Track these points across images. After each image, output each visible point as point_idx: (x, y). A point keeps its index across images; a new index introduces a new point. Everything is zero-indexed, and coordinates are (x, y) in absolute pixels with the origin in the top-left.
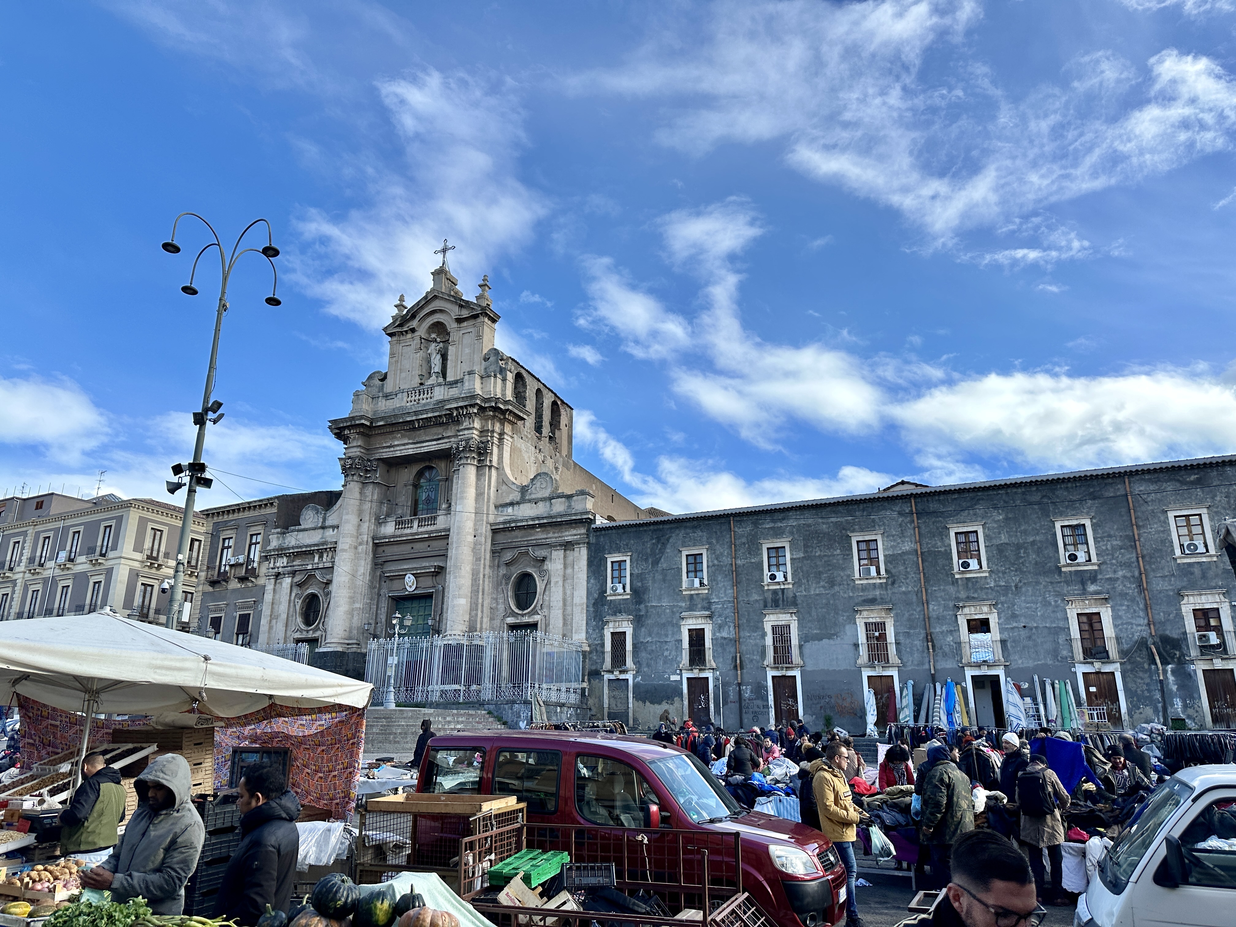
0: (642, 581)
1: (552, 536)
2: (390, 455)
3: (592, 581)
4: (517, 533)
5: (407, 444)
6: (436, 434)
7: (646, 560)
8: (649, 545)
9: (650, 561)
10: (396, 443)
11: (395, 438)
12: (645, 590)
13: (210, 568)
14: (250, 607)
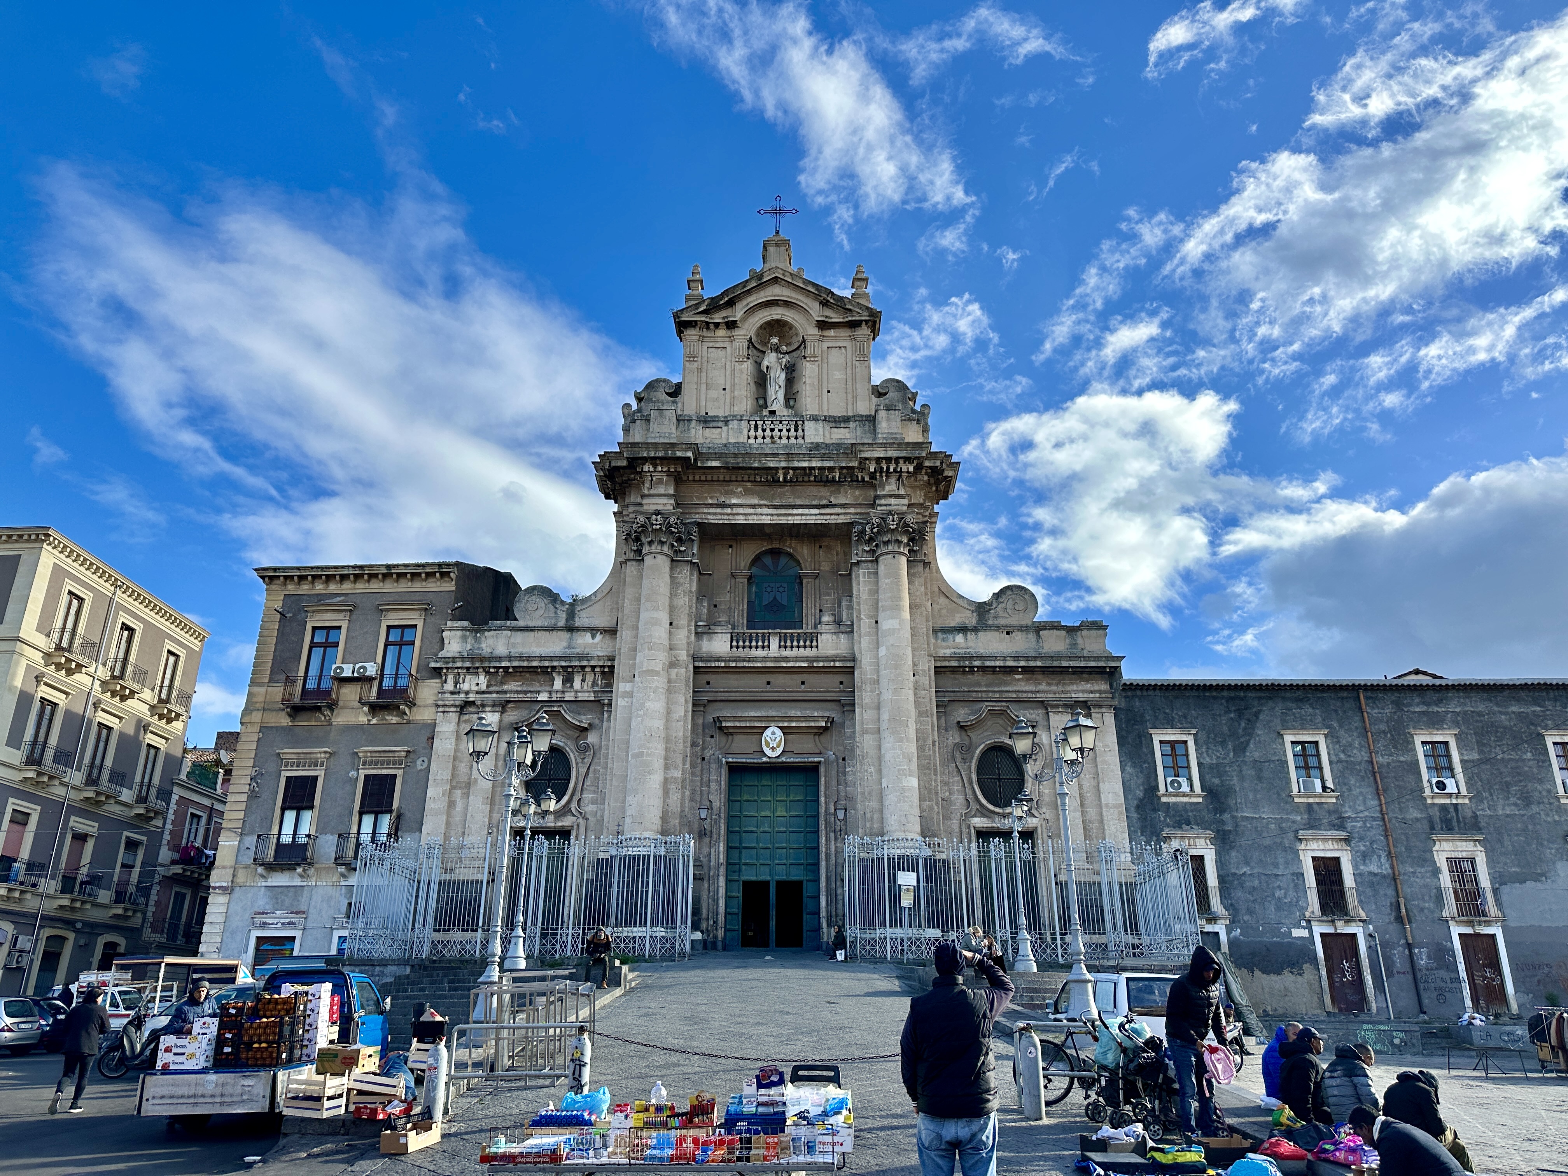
0: (1220, 775)
1: (1047, 689)
2: (724, 520)
3: (1128, 769)
4: (977, 677)
5: (760, 506)
6: (815, 497)
7: (1223, 743)
8: (1224, 720)
9: (1230, 745)
10: (734, 501)
11: (733, 493)
12: (1229, 791)
13: (289, 681)
14: (396, 763)
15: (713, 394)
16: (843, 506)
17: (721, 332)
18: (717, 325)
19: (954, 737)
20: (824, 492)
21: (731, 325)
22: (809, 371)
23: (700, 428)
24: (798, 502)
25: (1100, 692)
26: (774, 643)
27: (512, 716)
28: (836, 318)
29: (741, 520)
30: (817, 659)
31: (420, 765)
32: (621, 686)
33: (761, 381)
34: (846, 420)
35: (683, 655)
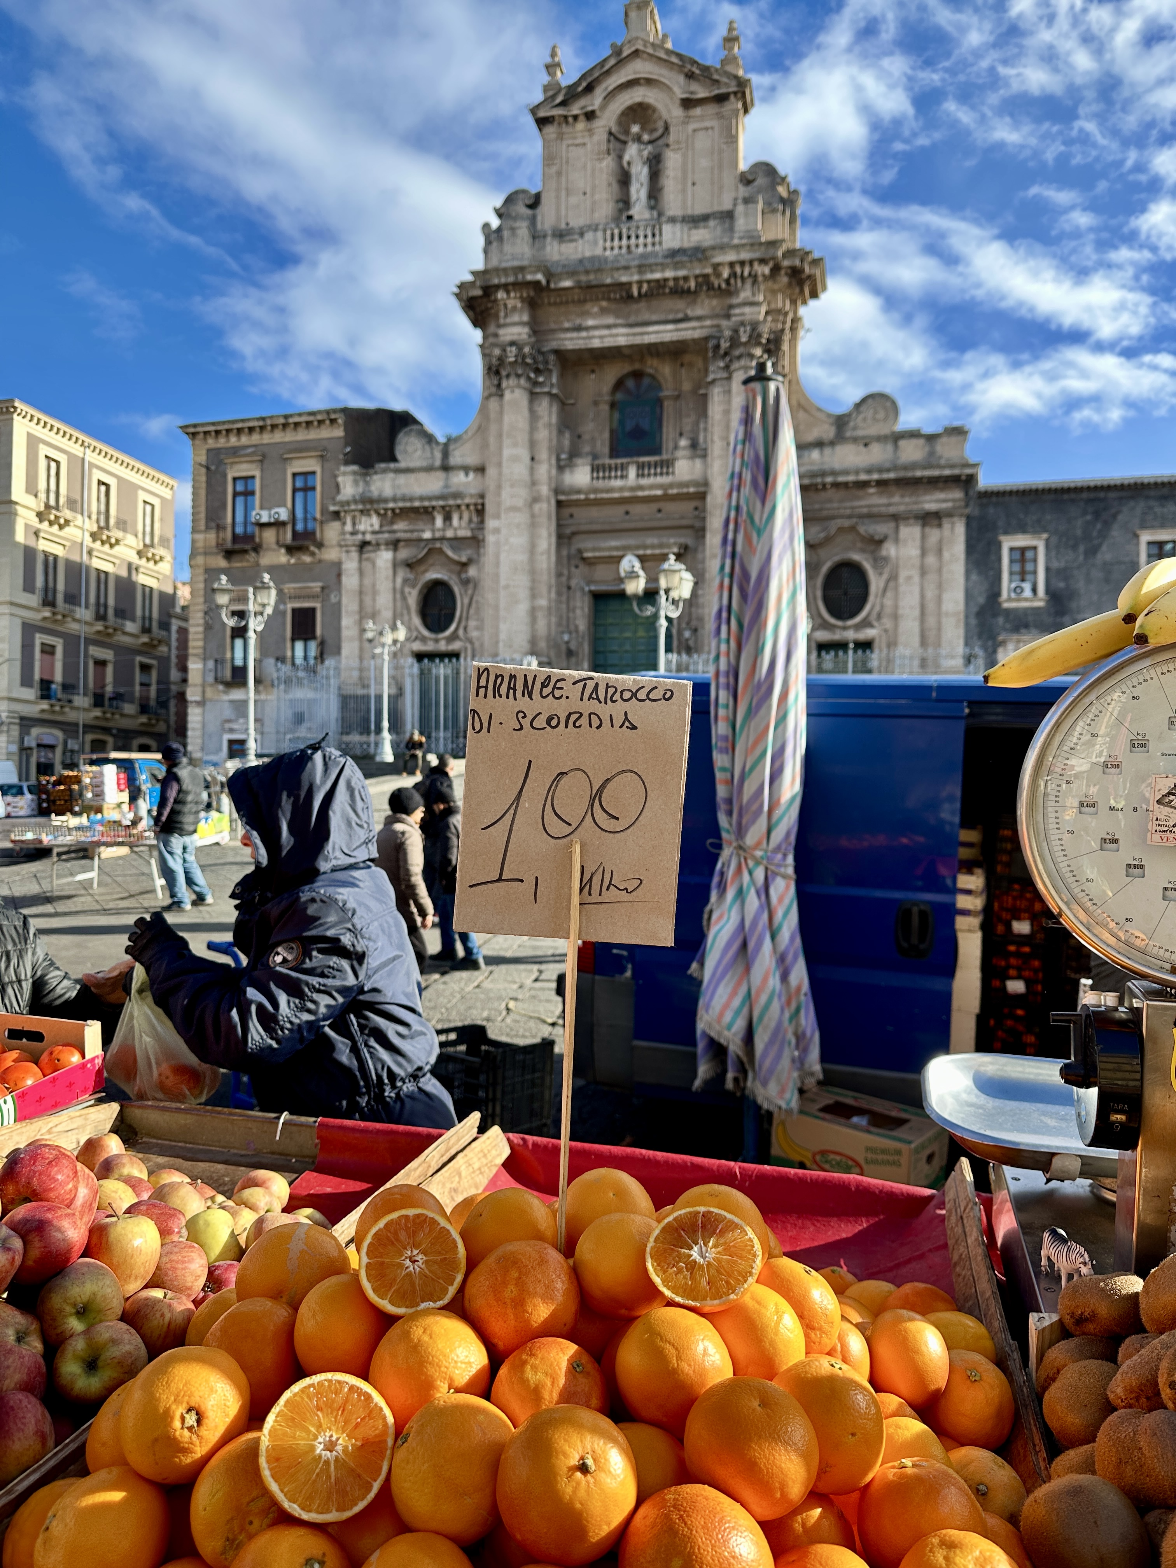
0: (1066, 579)
1: (899, 502)
2: (580, 344)
3: (974, 577)
4: (831, 493)
5: (615, 326)
6: (671, 311)
7: (1074, 547)
8: (1079, 523)
9: (1081, 548)
10: (590, 322)
11: (589, 315)
12: (1072, 594)
13: (220, 528)
14: (314, 597)
15: (573, 200)
16: (699, 318)
17: (581, 125)
18: (575, 117)
20: (679, 304)
21: (590, 116)
22: (672, 161)
23: (555, 243)
24: (654, 318)
25: (954, 500)
26: (632, 472)
27: (404, 553)
28: (702, 92)
29: (596, 343)
30: (671, 485)
31: (333, 599)
32: (491, 523)
33: (624, 179)
34: (705, 218)
35: (544, 490)
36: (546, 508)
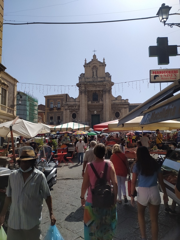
1: (122, 106)
4: (115, 105)
5: (93, 88)
13: (49, 107)
14: (60, 115)
15: (88, 75)
16: (102, 88)
18: (88, 66)
19: (113, 111)
20: (100, 86)
22: (98, 71)
24: (97, 88)
25: (127, 106)
26: (95, 102)
27: (70, 110)
28: (101, 65)
29: (91, 90)
30: (100, 104)
31: (62, 115)
32: (80, 108)
34: (102, 78)
35: (86, 104)
36: (87, 106)
